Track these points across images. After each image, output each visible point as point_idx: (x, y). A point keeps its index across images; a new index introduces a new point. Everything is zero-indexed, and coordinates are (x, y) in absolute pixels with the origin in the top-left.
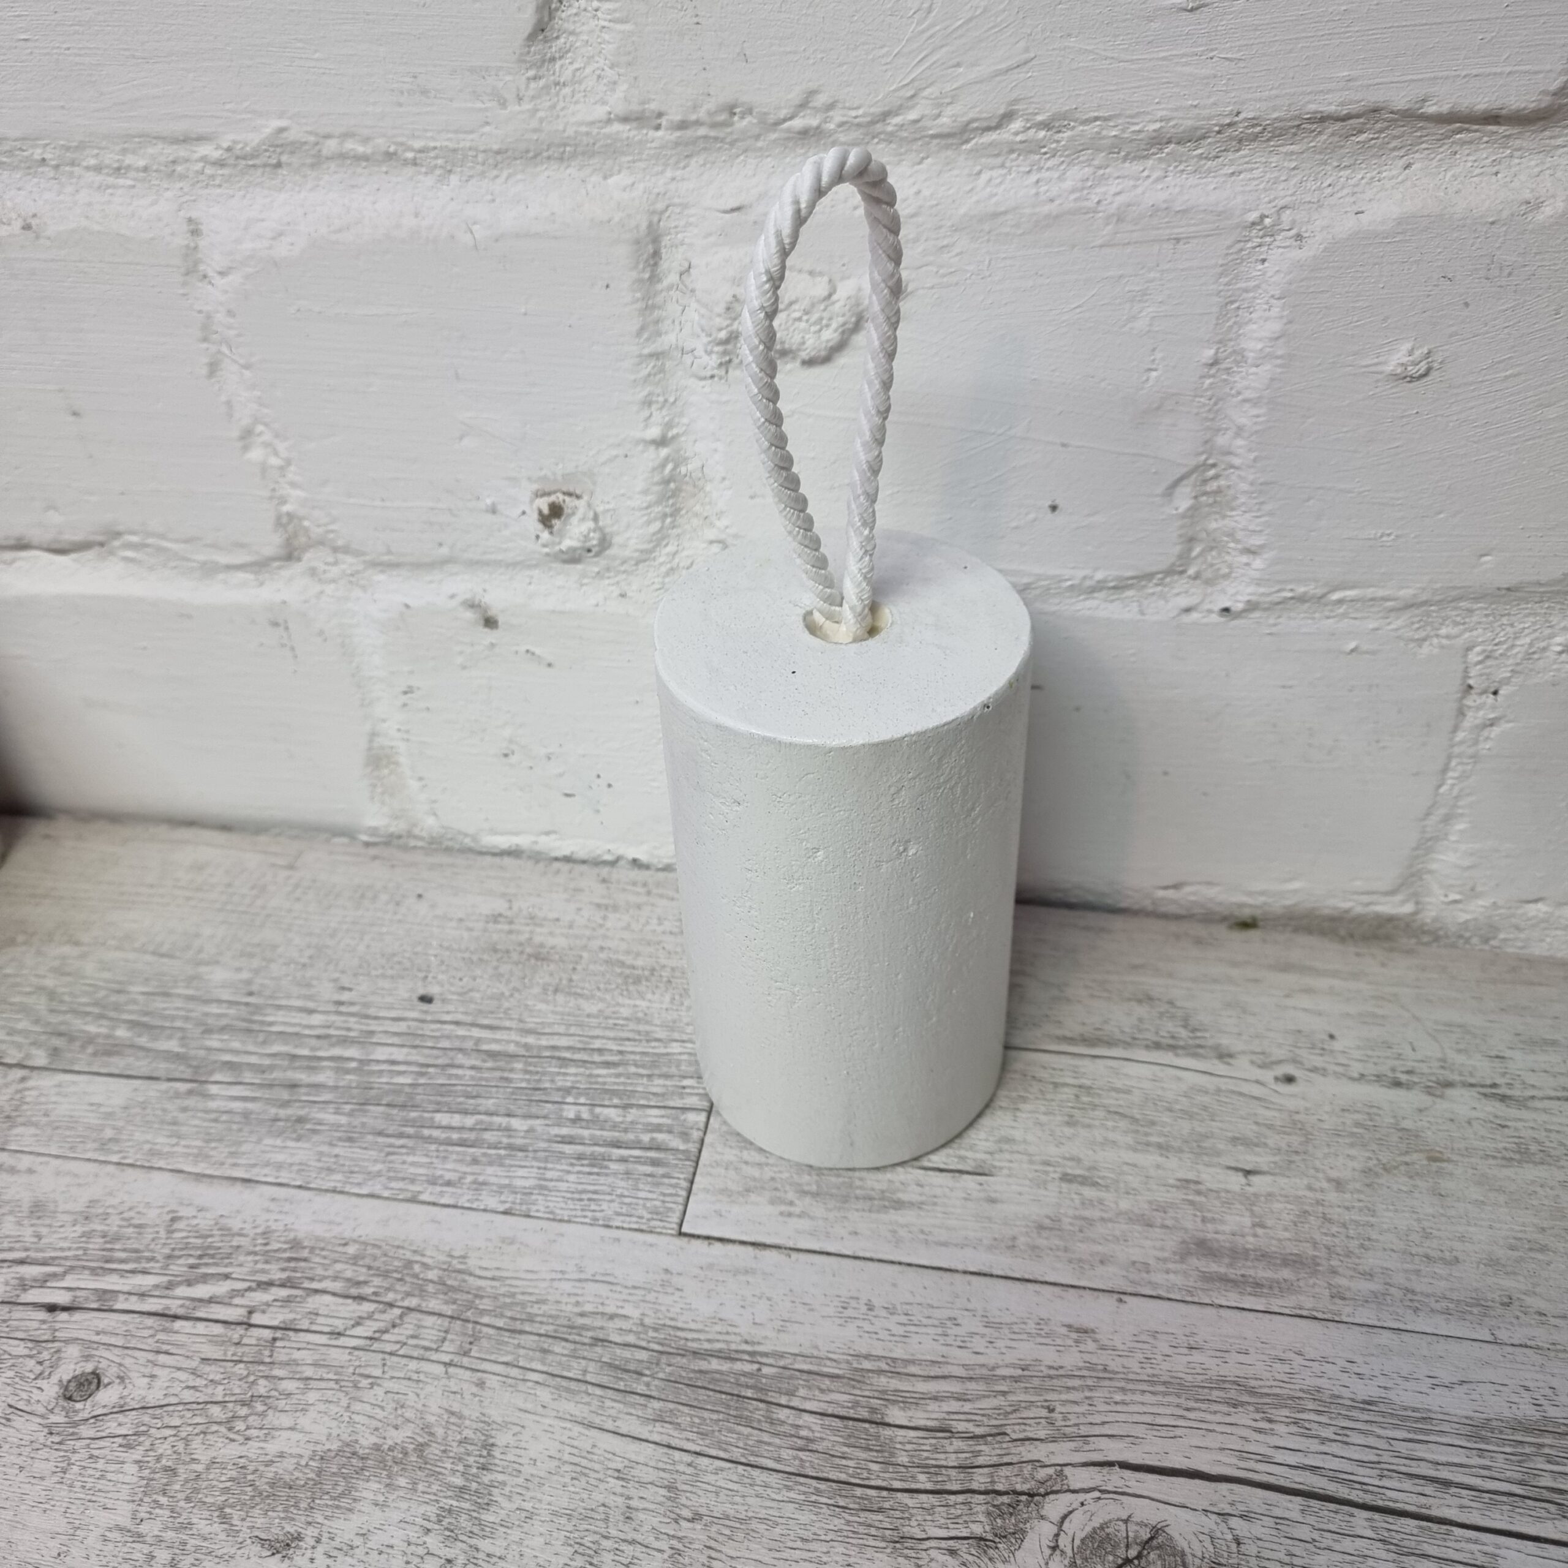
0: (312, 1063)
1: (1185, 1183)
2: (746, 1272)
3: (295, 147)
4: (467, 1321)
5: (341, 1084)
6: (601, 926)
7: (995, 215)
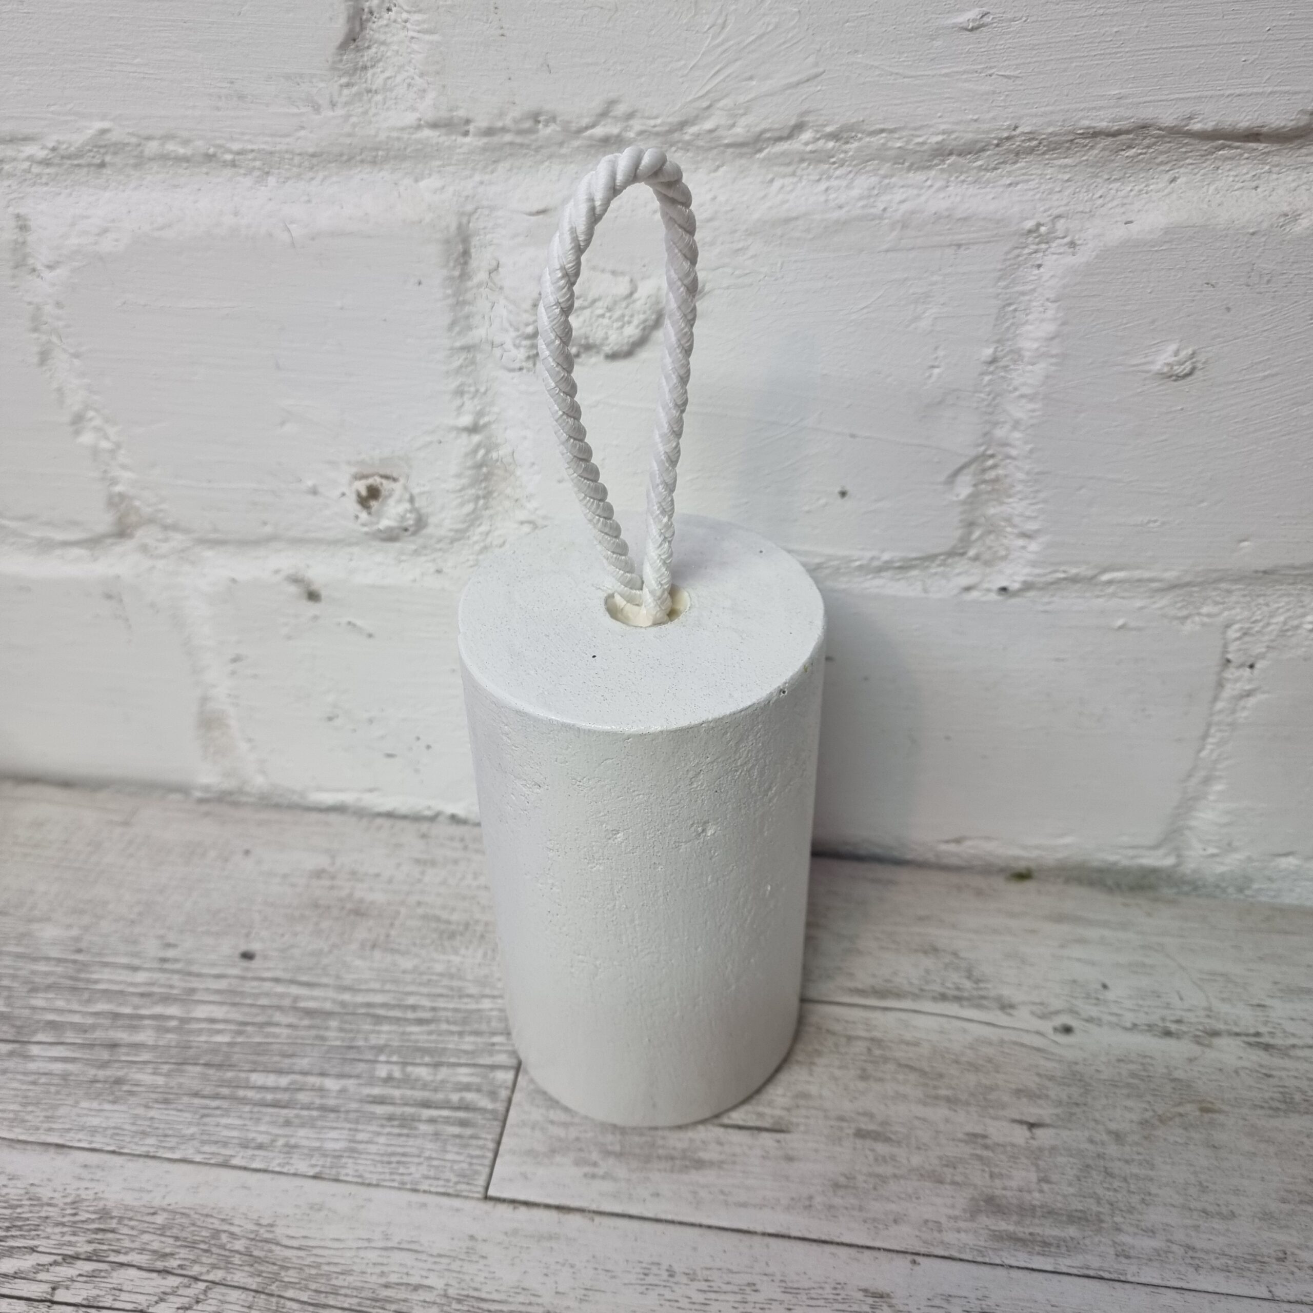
0: (134, 1022)
1: (973, 1137)
2: (550, 1237)
3: (118, 148)
4: (272, 1295)
5: (161, 1043)
6: (419, 881)
7: (787, 221)
